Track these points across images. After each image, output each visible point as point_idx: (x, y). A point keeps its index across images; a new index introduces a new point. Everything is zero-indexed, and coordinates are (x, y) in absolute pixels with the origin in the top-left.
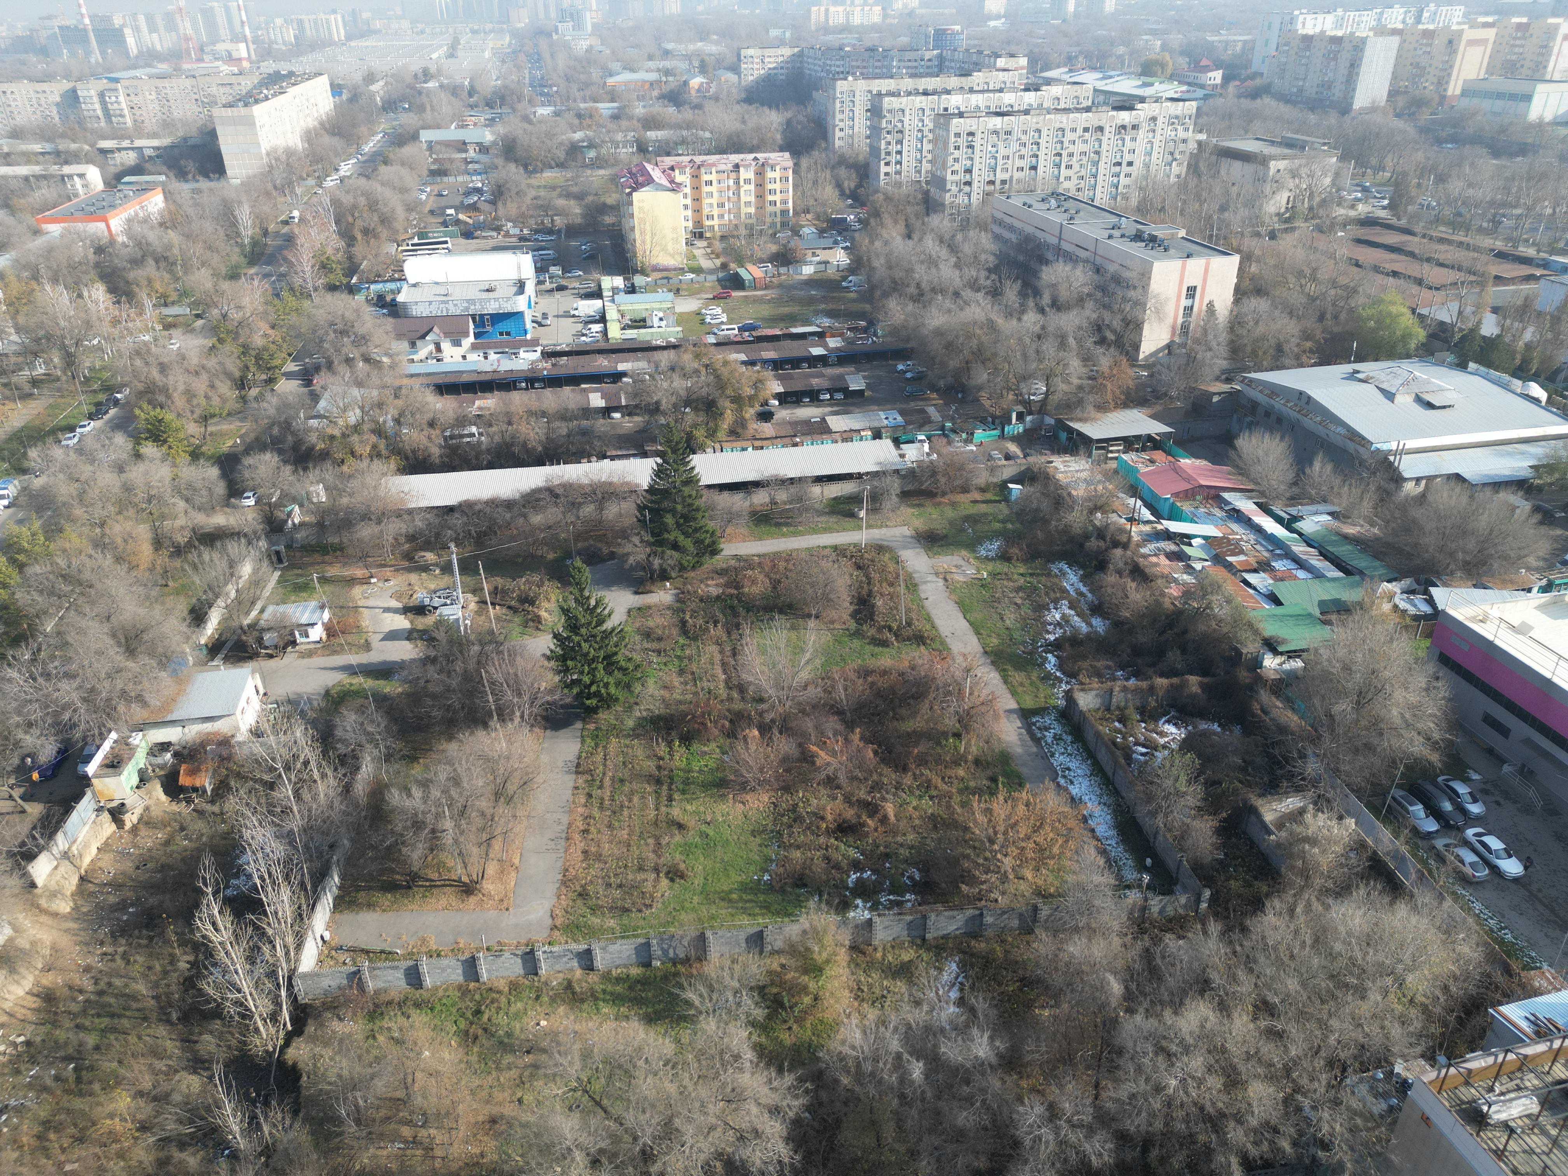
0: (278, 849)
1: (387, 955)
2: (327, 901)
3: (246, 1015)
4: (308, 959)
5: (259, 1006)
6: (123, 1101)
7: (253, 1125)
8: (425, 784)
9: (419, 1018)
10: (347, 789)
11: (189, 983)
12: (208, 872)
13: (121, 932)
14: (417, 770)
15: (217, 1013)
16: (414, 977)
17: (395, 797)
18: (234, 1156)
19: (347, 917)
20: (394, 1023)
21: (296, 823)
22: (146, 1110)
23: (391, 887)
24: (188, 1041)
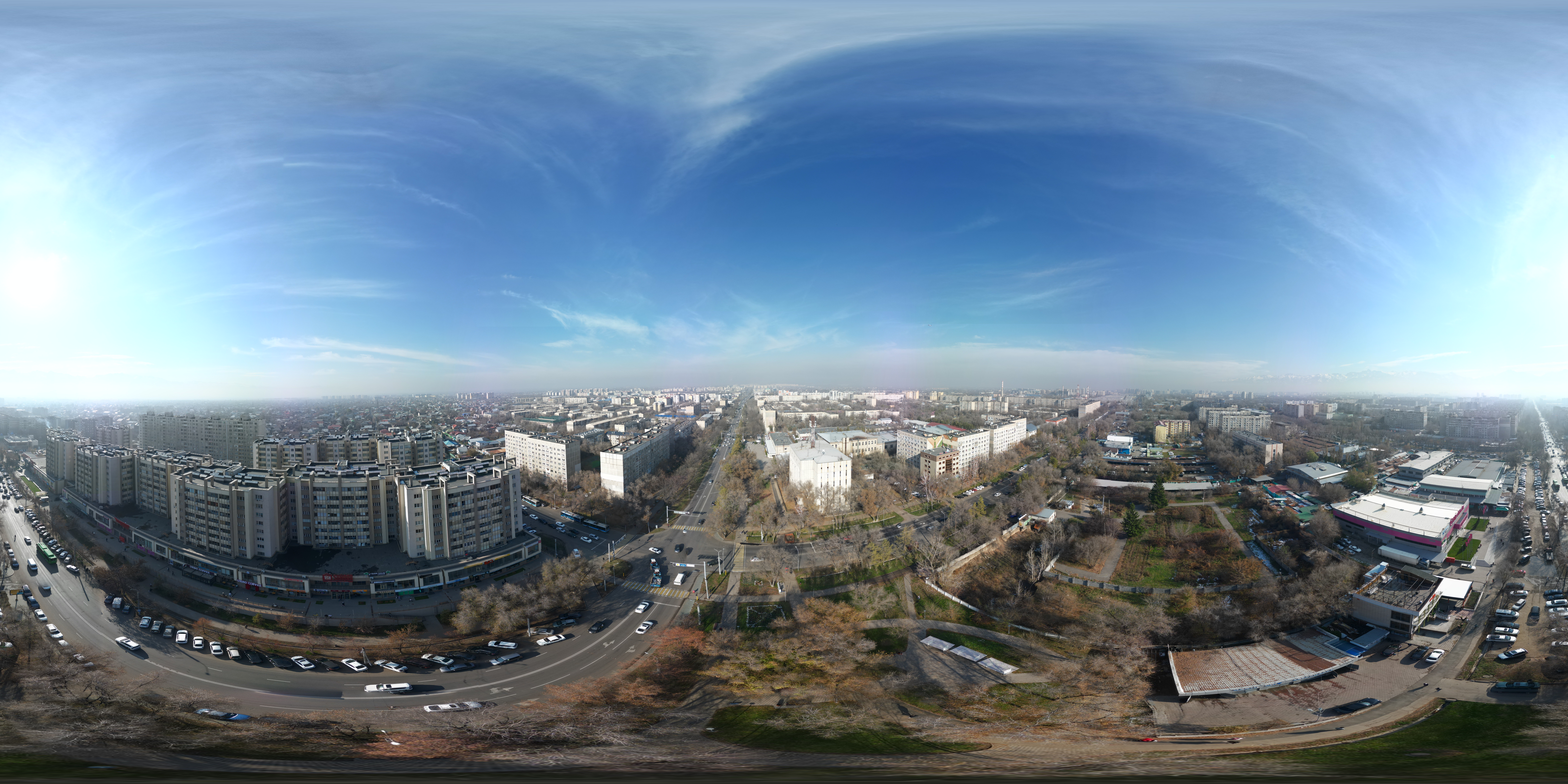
0: (1048, 546)
1: (1066, 575)
2: (1055, 559)
3: (1031, 574)
4: (1048, 569)
5: (1034, 573)
6: (1000, 577)
7: (1023, 593)
8: (1085, 544)
9: (1069, 588)
10: (1067, 540)
11: (1021, 563)
12: (1033, 545)
13: (1013, 549)
14: (1084, 540)
15: (1025, 571)
16: (1071, 580)
17: (1077, 544)
18: (1016, 596)
19: (1059, 564)
20: (1062, 587)
21: (1054, 543)
22: (1004, 580)
23: (1070, 562)
24: (1017, 573)
